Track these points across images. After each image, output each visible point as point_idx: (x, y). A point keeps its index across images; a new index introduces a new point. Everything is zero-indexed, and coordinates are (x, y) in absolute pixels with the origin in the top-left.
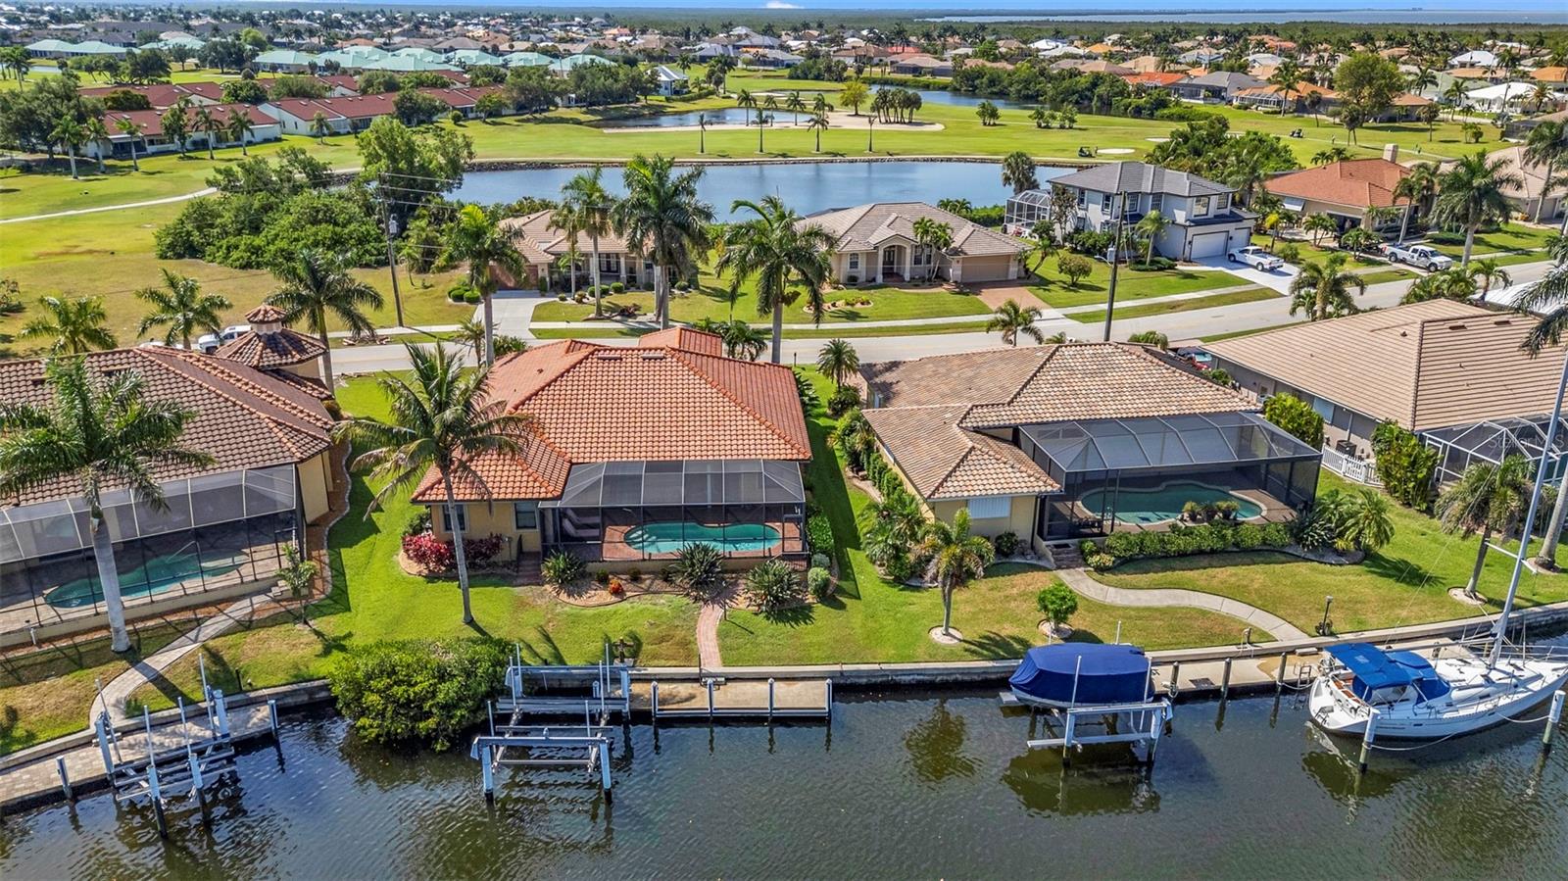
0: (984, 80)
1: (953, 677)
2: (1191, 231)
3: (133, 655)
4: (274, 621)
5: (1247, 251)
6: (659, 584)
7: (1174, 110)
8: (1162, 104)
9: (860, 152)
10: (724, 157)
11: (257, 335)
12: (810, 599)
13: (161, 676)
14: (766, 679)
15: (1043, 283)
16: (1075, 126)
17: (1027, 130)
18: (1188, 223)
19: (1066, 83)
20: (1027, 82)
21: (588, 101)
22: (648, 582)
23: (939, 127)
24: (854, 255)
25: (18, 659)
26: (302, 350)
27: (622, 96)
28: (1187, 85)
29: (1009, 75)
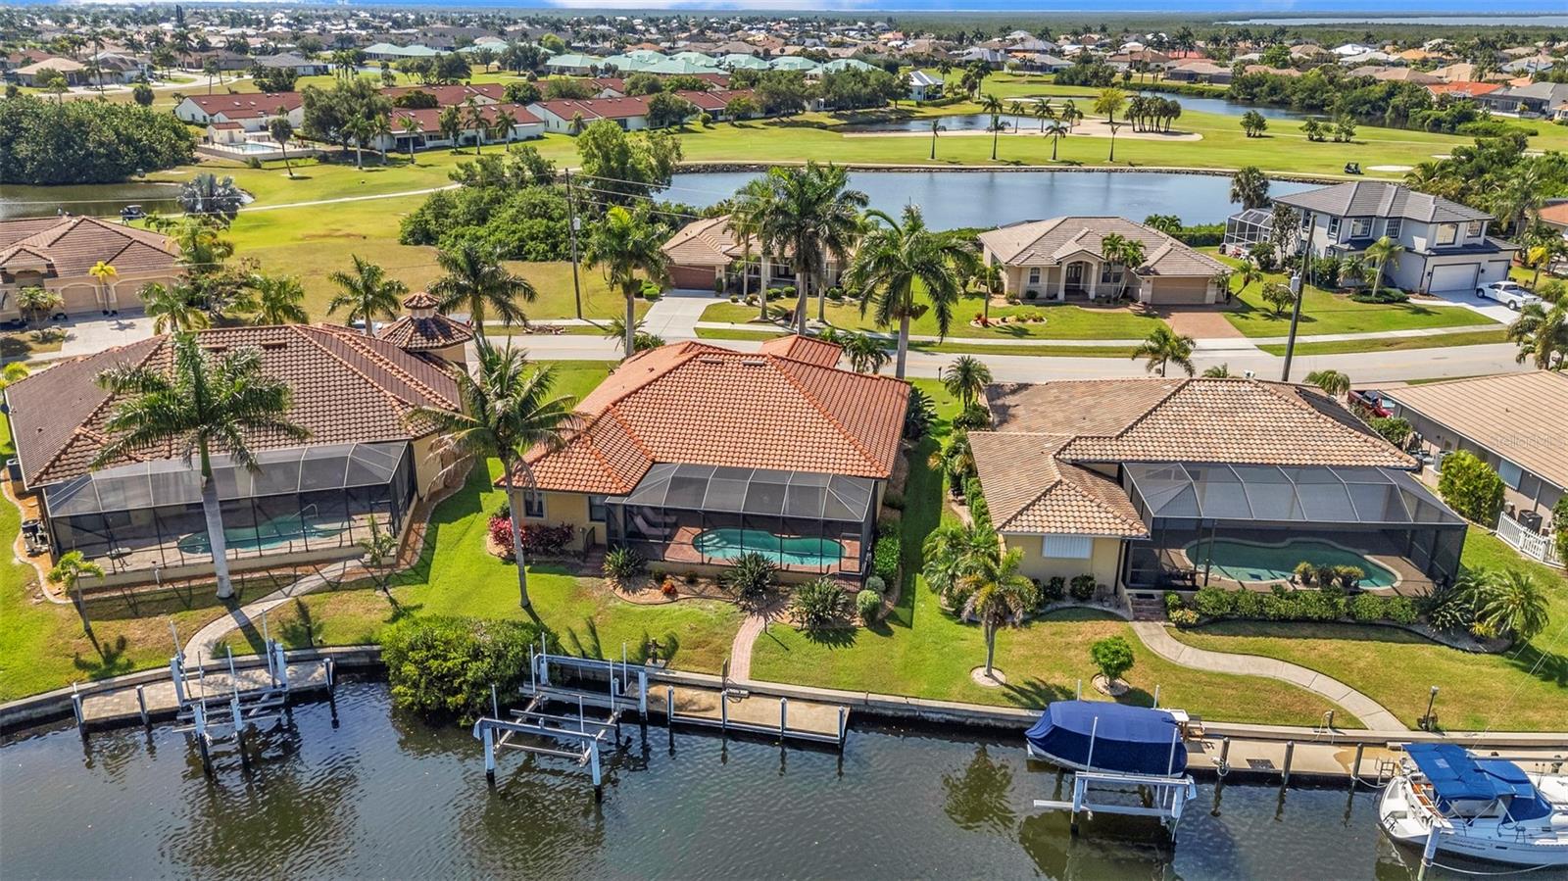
0: (1265, 88)
1: (985, 721)
2: (1432, 261)
3: (233, 603)
4: (358, 585)
5: (1499, 287)
6: (713, 589)
7: (1480, 124)
8: (1467, 117)
9: (1100, 162)
10: (954, 163)
11: (411, 319)
12: (858, 622)
13: (251, 624)
14: (781, 697)
15: (1245, 308)
16: (1352, 139)
17: (1295, 142)
18: (1427, 253)
19: (1358, 92)
20: (1313, 91)
21: (835, 106)
22: (703, 586)
23: (1197, 137)
24: (1036, 269)
25: (143, 594)
26: (448, 335)
27: (871, 101)
28: (1501, 97)
29: (1293, 83)
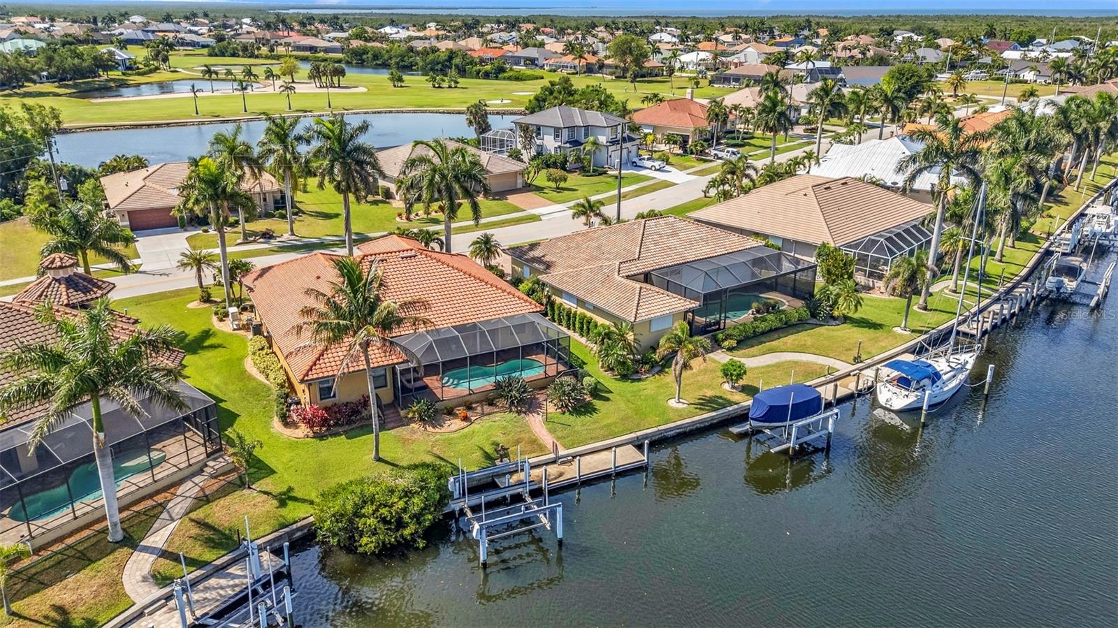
1: (695, 427)
2: (611, 149)
3: (130, 541)
4: (223, 492)
5: (644, 159)
6: (487, 409)
7: (511, 73)
8: (502, 70)
9: (323, 109)
12: (588, 398)
13: (166, 551)
16: (459, 86)
17: (426, 89)
18: (608, 144)
22: (479, 408)
23: (362, 89)
28: (512, 57)
